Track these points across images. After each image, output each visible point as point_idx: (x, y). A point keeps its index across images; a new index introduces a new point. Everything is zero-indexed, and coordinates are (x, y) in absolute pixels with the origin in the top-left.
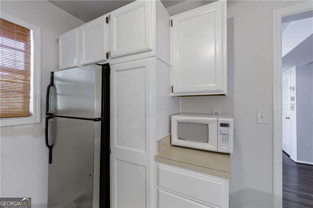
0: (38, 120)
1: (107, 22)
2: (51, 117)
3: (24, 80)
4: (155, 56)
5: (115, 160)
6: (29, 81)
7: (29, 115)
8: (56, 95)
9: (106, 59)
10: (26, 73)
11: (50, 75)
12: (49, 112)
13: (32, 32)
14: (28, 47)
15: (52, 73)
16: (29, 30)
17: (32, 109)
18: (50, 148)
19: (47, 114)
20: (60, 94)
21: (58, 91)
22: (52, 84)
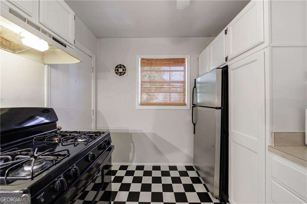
0: (189, 108)
1: (226, 33)
2: (195, 107)
3: (183, 86)
4: (268, 47)
5: (232, 141)
6: (185, 86)
7: (185, 105)
8: (197, 93)
9: (225, 62)
10: (184, 82)
11: (194, 81)
12: (194, 103)
13: (186, 59)
14: (185, 68)
15: (195, 80)
16: (185, 59)
17: (186, 102)
18: (194, 125)
19: (193, 104)
20: (199, 93)
21: (198, 91)
22: (195, 87)
